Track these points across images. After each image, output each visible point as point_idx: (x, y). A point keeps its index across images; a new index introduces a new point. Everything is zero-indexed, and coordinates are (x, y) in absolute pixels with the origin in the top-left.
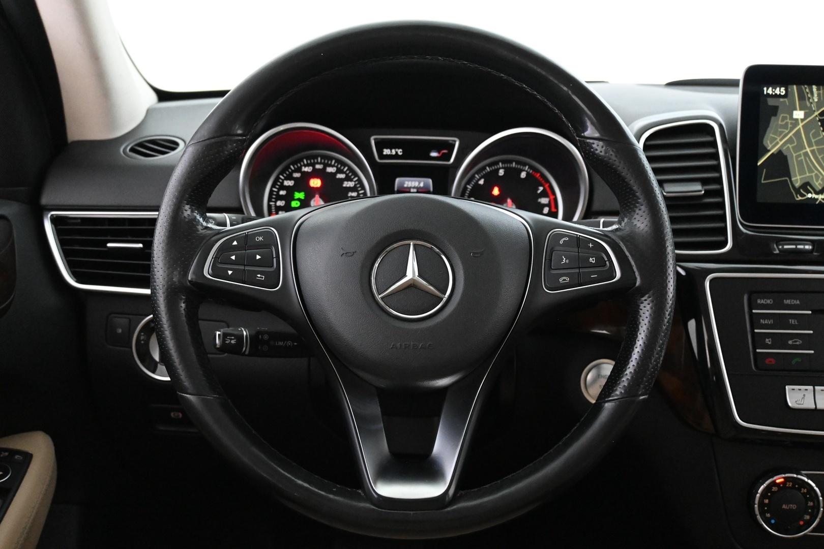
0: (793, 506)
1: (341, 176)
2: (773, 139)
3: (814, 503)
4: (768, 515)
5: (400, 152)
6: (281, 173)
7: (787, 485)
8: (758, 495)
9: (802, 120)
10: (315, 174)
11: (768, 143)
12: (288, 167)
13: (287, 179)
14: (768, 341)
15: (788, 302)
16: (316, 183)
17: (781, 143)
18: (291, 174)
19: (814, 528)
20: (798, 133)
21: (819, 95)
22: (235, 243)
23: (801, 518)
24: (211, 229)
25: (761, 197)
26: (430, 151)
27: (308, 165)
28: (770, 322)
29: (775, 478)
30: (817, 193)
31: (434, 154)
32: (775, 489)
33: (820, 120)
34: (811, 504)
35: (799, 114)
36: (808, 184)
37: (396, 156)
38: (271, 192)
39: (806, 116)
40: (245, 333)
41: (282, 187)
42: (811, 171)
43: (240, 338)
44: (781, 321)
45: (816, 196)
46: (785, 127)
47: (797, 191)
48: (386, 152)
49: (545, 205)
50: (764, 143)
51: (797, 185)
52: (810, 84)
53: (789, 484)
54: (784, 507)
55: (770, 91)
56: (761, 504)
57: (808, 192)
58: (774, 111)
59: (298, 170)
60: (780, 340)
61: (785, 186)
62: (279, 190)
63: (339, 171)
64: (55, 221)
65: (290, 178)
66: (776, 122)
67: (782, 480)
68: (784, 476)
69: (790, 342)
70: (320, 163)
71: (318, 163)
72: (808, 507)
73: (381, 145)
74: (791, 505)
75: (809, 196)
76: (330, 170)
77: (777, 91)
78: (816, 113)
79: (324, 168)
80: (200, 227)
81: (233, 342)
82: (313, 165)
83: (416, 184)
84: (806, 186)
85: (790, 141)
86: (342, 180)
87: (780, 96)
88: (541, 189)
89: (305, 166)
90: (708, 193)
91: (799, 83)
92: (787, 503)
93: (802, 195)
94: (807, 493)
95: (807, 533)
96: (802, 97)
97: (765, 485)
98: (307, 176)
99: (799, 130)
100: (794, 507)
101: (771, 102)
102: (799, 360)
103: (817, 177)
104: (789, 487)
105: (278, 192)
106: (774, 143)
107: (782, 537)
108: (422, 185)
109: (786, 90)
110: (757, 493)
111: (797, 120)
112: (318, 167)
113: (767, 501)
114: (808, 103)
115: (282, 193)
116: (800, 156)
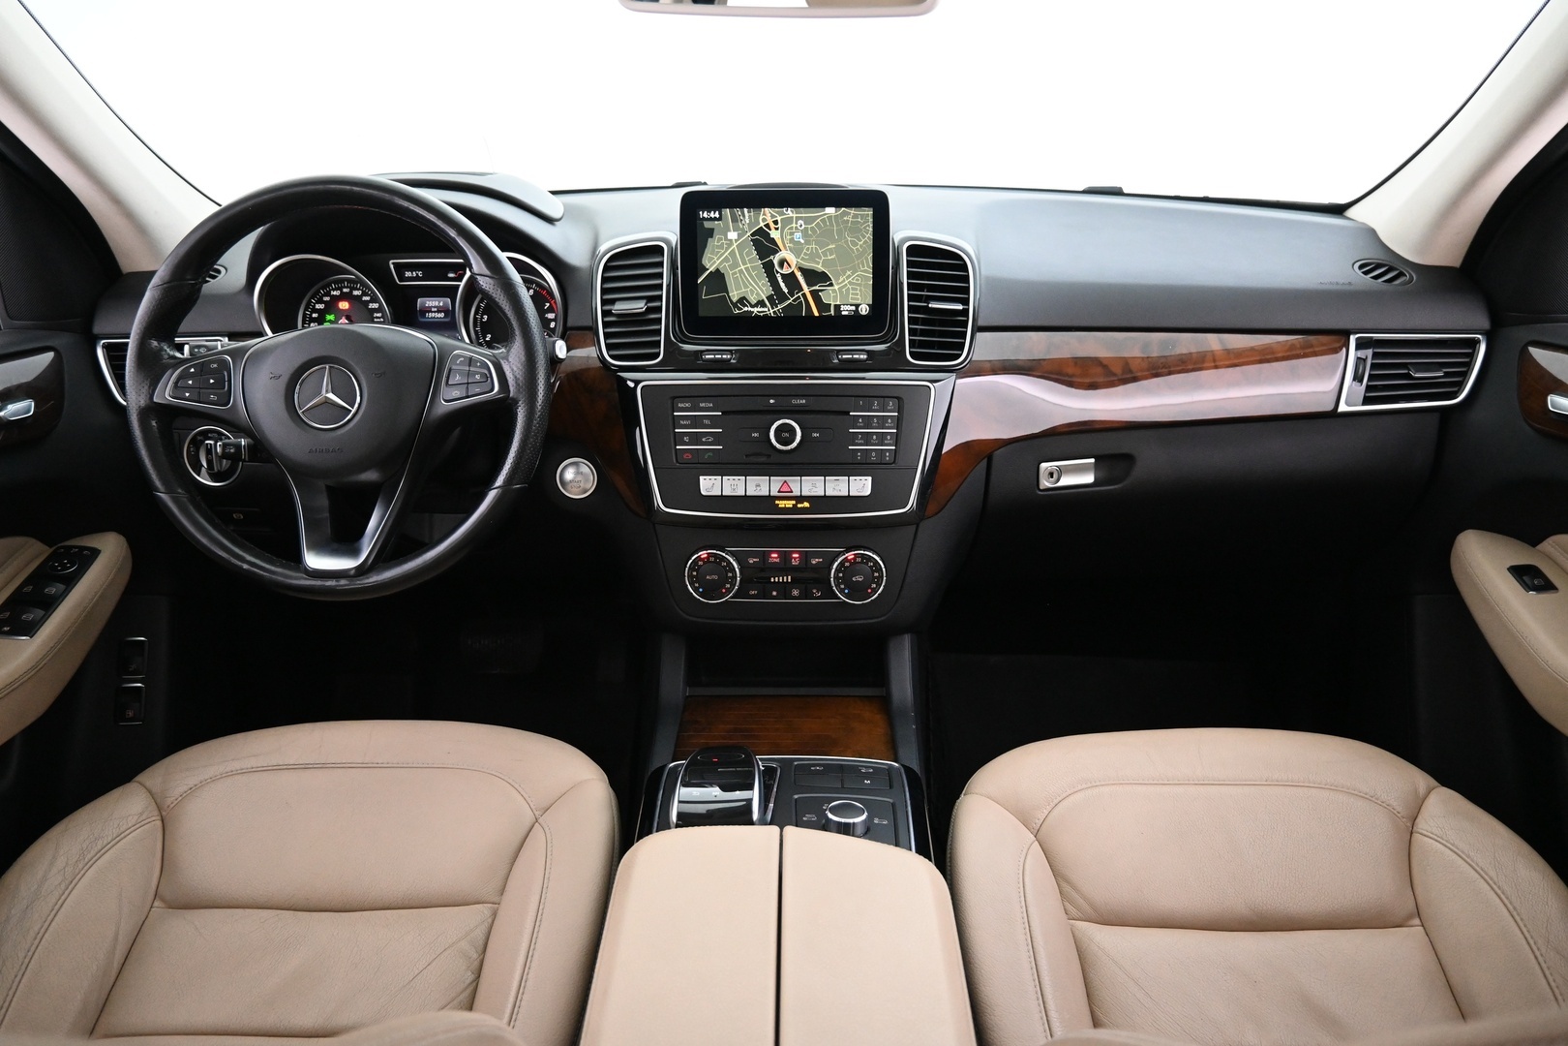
1: (367, 298)
2: (711, 259)
3: (732, 574)
4: (697, 585)
5: (420, 274)
6: (313, 297)
7: (710, 560)
8: (687, 569)
9: (736, 241)
10: (343, 297)
11: (705, 262)
12: (318, 292)
13: (318, 302)
14: (686, 439)
15: (702, 405)
16: (344, 305)
17: (718, 262)
18: (321, 298)
19: (733, 595)
20: (733, 253)
21: (750, 217)
22: (192, 370)
24: (176, 358)
25: (703, 312)
26: (448, 273)
27: (336, 289)
28: (688, 422)
29: (699, 554)
30: (752, 306)
31: (451, 275)
33: (752, 240)
35: (732, 235)
36: (744, 298)
37: (417, 278)
38: (304, 315)
39: (740, 236)
40: (243, 443)
41: (315, 310)
42: (746, 287)
43: (238, 446)
44: (696, 422)
45: (752, 310)
46: (721, 247)
47: (735, 305)
48: (408, 274)
49: (552, 320)
50: (703, 262)
51: (735, 300)
52: (742, 207)
53: (712, 559)
54: (708, 577)
55: (705, 215)
56: (691, 576)
57: (745, 305)
58: (710, 233)
59: (328, 294)
60: (696, 439)
61: (724, 301)
62: (312, 313)
63: (364, 294)
64: (106, 347)
65: (320, 301)
66: (712, 243)
67: (705, 555)
68: (706, 552)
69: (704, 440)
70: (347, 287)
71: (345, 287)
73: (399, 268)
75: (746, 309)
76: (356, 293)
77: (712, 215)
78: (749, 234)
79: (351, 292)
80: (166, 357)
81: (232, 451)
82: (340, 289)
83: (437, 304)
84: (743, 300)
85: (726, 260)
86: (368, 302)
87: (715, 219)
88: (548, 305)
89: (334, 290)
90: (649, 310)
91: (731, 207)
93: (740, 309)
94: (727, 566)
95: (728, 599)
96: (735, 220)
97: (691, 559)
98: (336, 299)
99: (733, 250)
100: (716, 577)
101: (707, 225)
102: (711, 454)
103: (752, 292)
105: (311, 315)
106: (711, 261)
107: (708, 603)
108: (441, 304)
109: (720, 214)
111: (731, 240)
112: (345, 290)
114: (741, 226)
115: (314, 315)
116: (735, 273)
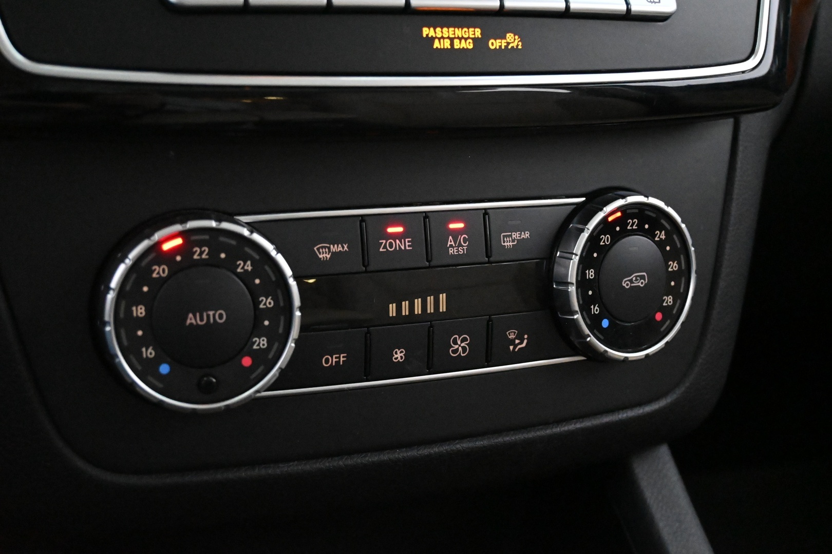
0: (218, 316)
3: (275, 300)
4: (149, 353)
7: (196, 257)
8: (111, 296)
19: (282, 371)
23: (244, 348)
29: (157, 237)
32: (160, 271)
34: (267, 302)
53: (201, 253)
54: (191, 320)
56: (123, 321)
67: (178, 241)
68: (178, 228)
72: (259, 315)
74: (211, 313)
92: (199, 309)
94: (254, 273)
95: (258, 391)
97: (127, 261)
100: (221, 316)
104: (201, 262)
107: (194, 410)
110: (108, 289)
113: (140, 311)
